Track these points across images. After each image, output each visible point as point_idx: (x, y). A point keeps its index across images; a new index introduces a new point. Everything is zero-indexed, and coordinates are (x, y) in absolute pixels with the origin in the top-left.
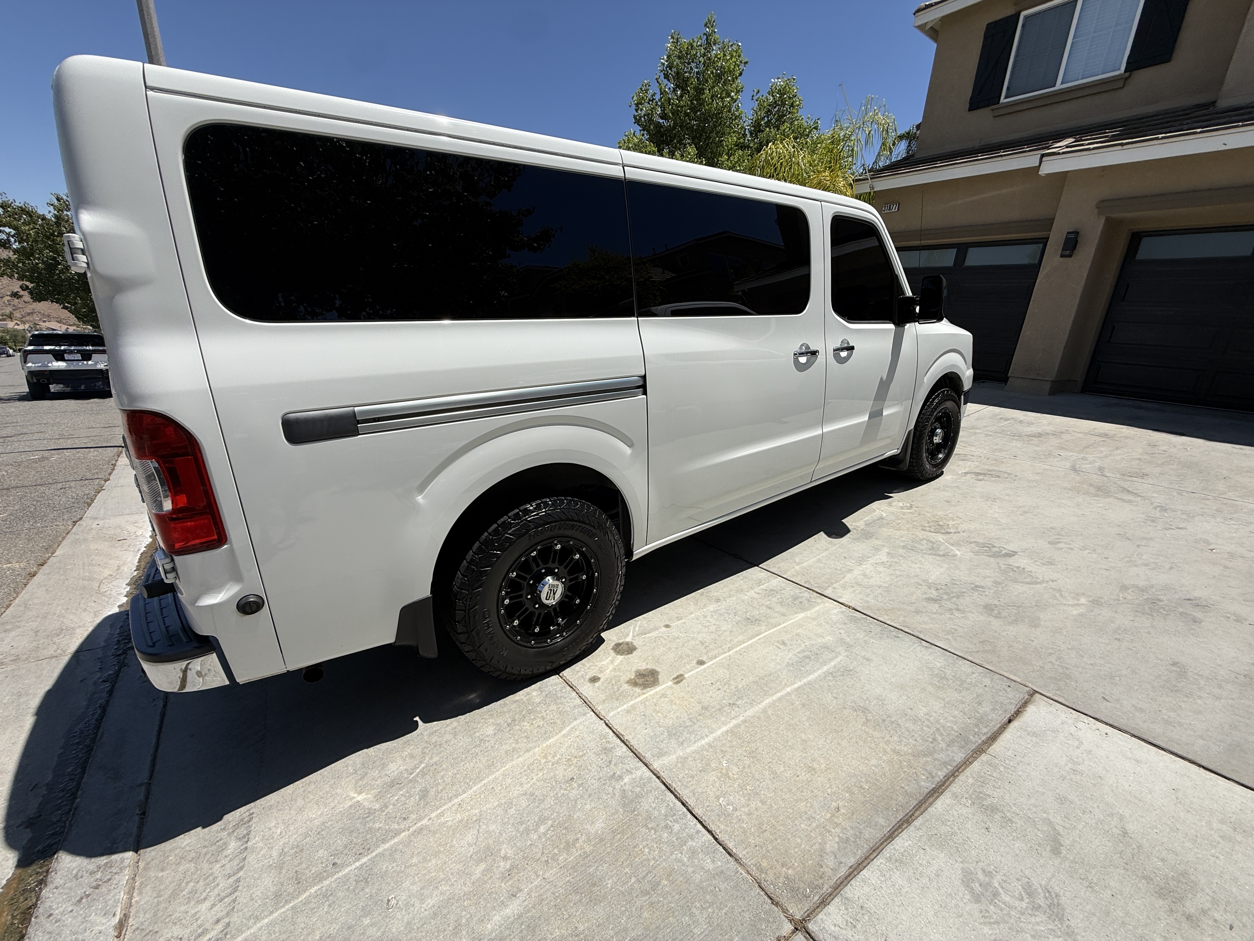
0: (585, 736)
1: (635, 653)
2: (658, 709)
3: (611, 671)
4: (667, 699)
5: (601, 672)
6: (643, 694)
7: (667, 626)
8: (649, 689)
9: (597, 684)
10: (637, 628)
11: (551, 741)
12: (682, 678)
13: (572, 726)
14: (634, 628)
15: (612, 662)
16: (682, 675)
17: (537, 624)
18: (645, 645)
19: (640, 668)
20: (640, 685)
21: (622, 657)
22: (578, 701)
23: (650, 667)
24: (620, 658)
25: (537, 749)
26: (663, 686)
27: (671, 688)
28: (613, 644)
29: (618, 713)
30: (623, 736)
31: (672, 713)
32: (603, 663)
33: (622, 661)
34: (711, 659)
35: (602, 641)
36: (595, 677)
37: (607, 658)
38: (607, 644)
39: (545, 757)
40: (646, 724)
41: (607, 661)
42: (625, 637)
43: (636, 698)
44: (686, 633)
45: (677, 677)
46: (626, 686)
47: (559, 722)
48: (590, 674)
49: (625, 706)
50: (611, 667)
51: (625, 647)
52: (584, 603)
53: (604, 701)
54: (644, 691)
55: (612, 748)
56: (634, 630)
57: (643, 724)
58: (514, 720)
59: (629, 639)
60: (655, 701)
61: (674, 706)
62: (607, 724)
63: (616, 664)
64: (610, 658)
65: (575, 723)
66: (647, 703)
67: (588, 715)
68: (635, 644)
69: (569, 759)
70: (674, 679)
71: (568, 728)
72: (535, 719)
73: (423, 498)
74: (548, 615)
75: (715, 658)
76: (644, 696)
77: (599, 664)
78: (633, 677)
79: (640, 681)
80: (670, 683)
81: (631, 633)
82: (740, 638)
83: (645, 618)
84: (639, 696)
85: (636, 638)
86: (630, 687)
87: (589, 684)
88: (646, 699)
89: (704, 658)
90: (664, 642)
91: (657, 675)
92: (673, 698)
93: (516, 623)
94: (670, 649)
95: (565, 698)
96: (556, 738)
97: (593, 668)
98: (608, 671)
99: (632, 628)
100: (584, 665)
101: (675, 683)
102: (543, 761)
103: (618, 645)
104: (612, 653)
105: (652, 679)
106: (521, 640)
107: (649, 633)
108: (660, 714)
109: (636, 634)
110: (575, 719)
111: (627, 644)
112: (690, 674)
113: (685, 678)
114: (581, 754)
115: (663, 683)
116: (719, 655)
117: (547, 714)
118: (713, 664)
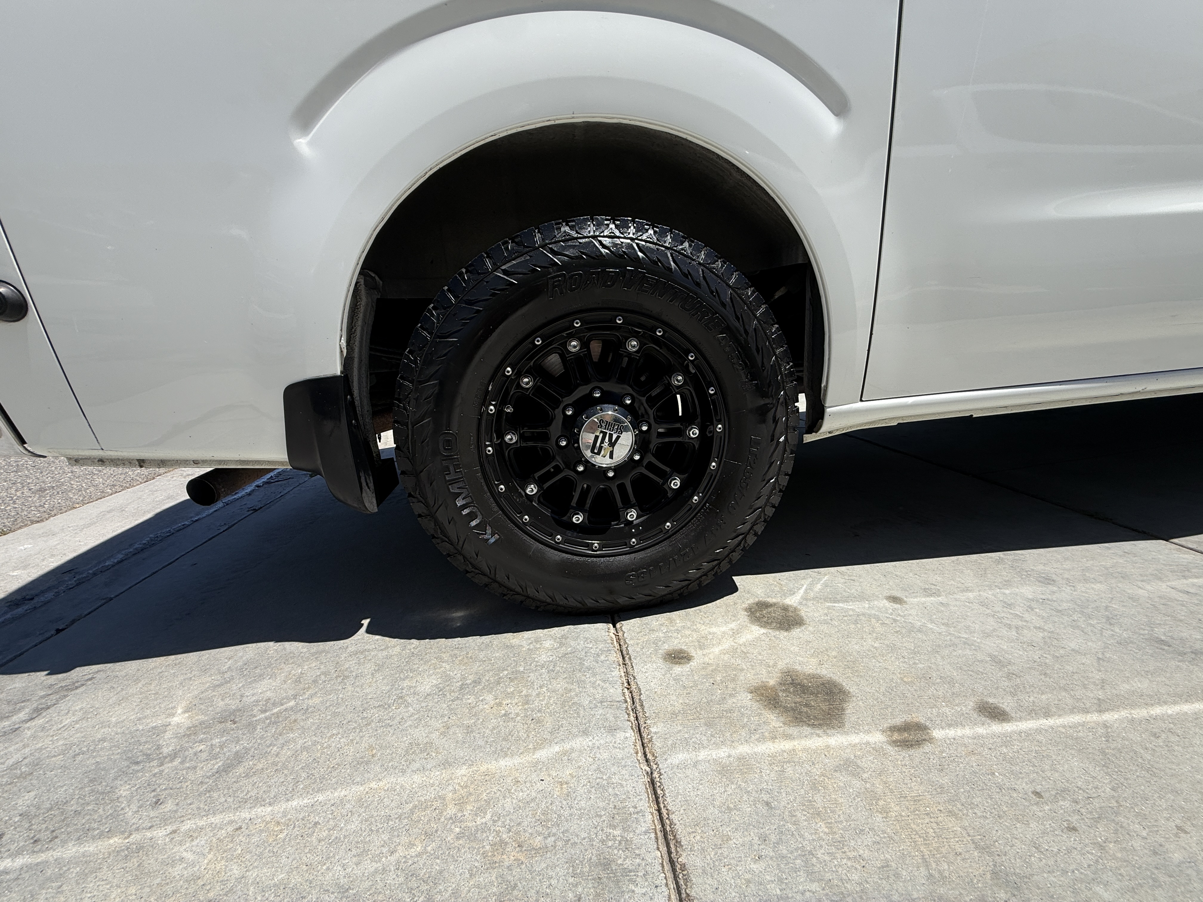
0: (581, 790)
1: (796, 632)
2: (819, 804)
3: (724, 652)
4: (857, 784)
5: (702, 647)
6: (788, 737)
7: (895, 599)
8: (807, 730)
9: (678, 669)
10: (819, 586)
11: (503, 763)
12: (919, 736)
13: (567, 746)
14: (812, 584)
15: (735, 633)
16: (920, 727)
17: (580, 508)
18: (826, 622)
19: (798, 668)
20: (786, 710)
21: (763, 631)
22: (617, 692)
23: (827, 672)
24: (757, 631)
25: (463, 771)
26: (855, 739)
27: (878, 751)
28: (751, 601)
29: (696, 764)
30: (678, 843)
31: (869, 839)
32: (714, 629)
33: (758, 639)
34: (1033, 712)
35: (734, 589)
36: (681, 651)
37: (727, 623)
38: (740, 598)
39: (461, 803)
40: (764, 839)
41: (724, 629)
42: (785, 595)
43: (762, 739)
44: (947, 625)
45: (906, 728)
46: (745, 699)
47: (549, 723)
48: (676, 643)
49: (722, 753)
50: (727, 644)
51: (778, 614)
52: (688, 488)
53: (675, 714)
54: (794, 731)
55: (626, 872)
56: (810, 588)
57: (753, 836)
58: (477, 682)
59: (791, 601)
60: (816, 771)
61: (879, 818)
62: (652, 782)
63: (742, 640)
64: (733, 625)
65: (579, 742)
66: (789, 771)
67: (620, 735)
68: (802, 613)
69: (502, 841)
70: (893, 729)
71: (557, 748)
72: (511, 695)
73: (310, 144)
74: (604, 496)
75: (1047, 714)
76: (787, 745)
77: (704, 629)
78: (772, 682)
79: (788, 699)
80: (877, 738)
81: (802, 591)
82: (1142, 685)
83: (842, 573)
84: (774, 738)
85: (810, 603)
86: (755, 705)
87: (660, 663)
88: (791, 757)
89: (1006, 704)
90: (879, 629)
91: (843, 701)
92: (880, 788)
93: (532, 489)
94: (893, 648)
95: (594, 675)
96: (517, 760)
97: (688, 632)
98: (716, 650)
99: (806, 583)
100: (671, 621)
101: (895, 743)
102: (451, 810)
103: (762, 605)
104: (743, 617)
105: (824, 706)
106: (530, 524)
107: (846, 600)
108: (822, 827)
109: (812, 594)
110: (585, 733)
111: (785, 608)
112: (951, 733)
113: (931, 740)
114: (538, 841)
115: (856, 728)
116: (1061, 711)
117: (538, 695)
118: (1039, 731)
